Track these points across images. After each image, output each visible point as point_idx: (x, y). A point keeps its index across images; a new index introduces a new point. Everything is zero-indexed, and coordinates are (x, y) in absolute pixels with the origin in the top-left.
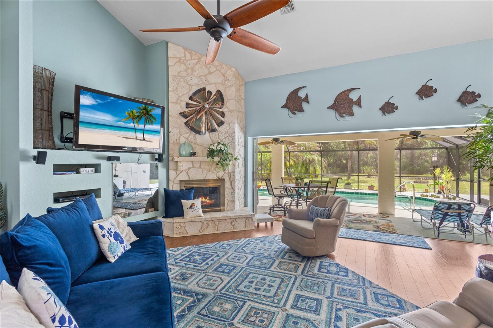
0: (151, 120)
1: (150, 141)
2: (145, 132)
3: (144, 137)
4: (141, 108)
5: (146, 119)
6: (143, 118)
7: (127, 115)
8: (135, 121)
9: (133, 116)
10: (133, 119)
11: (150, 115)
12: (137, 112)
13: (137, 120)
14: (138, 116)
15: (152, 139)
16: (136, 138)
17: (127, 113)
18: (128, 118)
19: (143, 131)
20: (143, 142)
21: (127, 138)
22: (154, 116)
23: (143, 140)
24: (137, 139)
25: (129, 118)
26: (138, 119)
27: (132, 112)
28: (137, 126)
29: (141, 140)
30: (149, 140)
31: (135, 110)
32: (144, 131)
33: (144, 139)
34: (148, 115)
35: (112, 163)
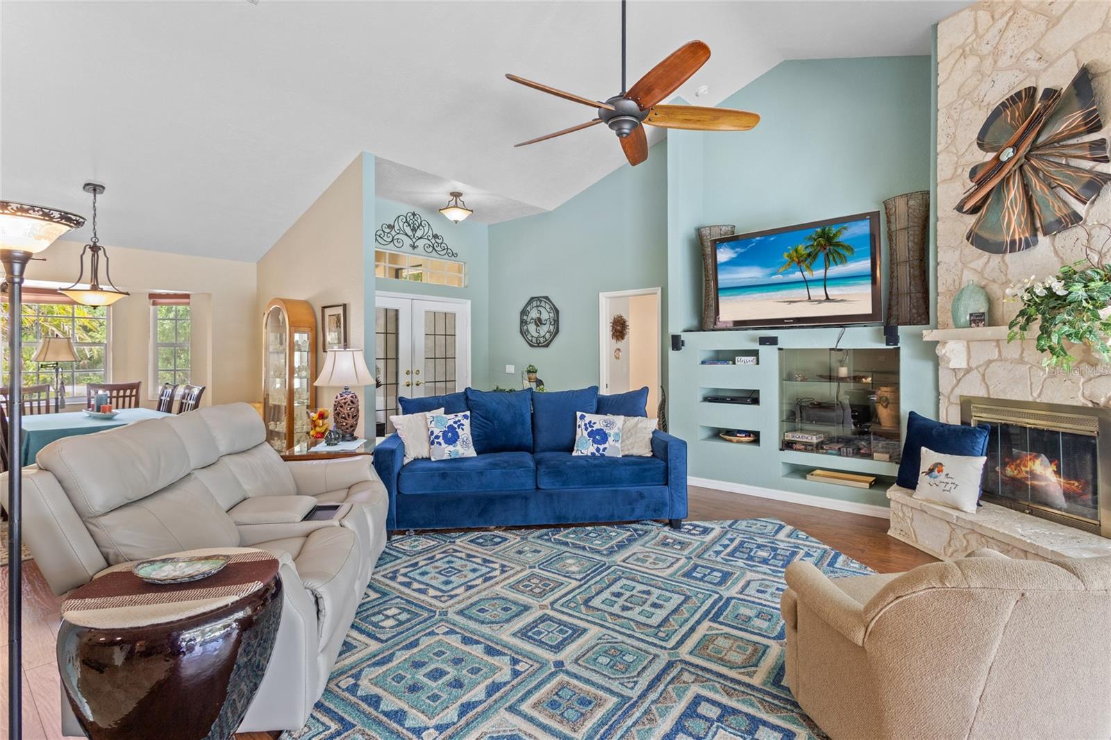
0: (839, 253)
1: (842, 301)
2: (827, 283)
3: (828, 293)
4: (813, 236)
5: (827, 255)
6: (821, 256)
7: (787, 258)
8: (804, 266)
9: (798, 258)
10: (799, 263)
11: (838, 245)
12: (807, 247)
13: (807, 262)
14: (809, 255)
15: (849, 295)
16: (810, 298)
17: (785, 255)
18: (789, 265)
19: (823, 283)
20: (827, 304)
21: (791, 302)
22: (846, 244)
23: (824, 301)
24: (812, 301)
25: (792, 264)
26: (809, 260)
27: (796, 251)
28: (808, 275)
29: (820, 302)
30: (840, 299)
31: (801, 244)
32: (825, 281)
33: (828, 298)
34: (831, 245)
35: (780, 349)
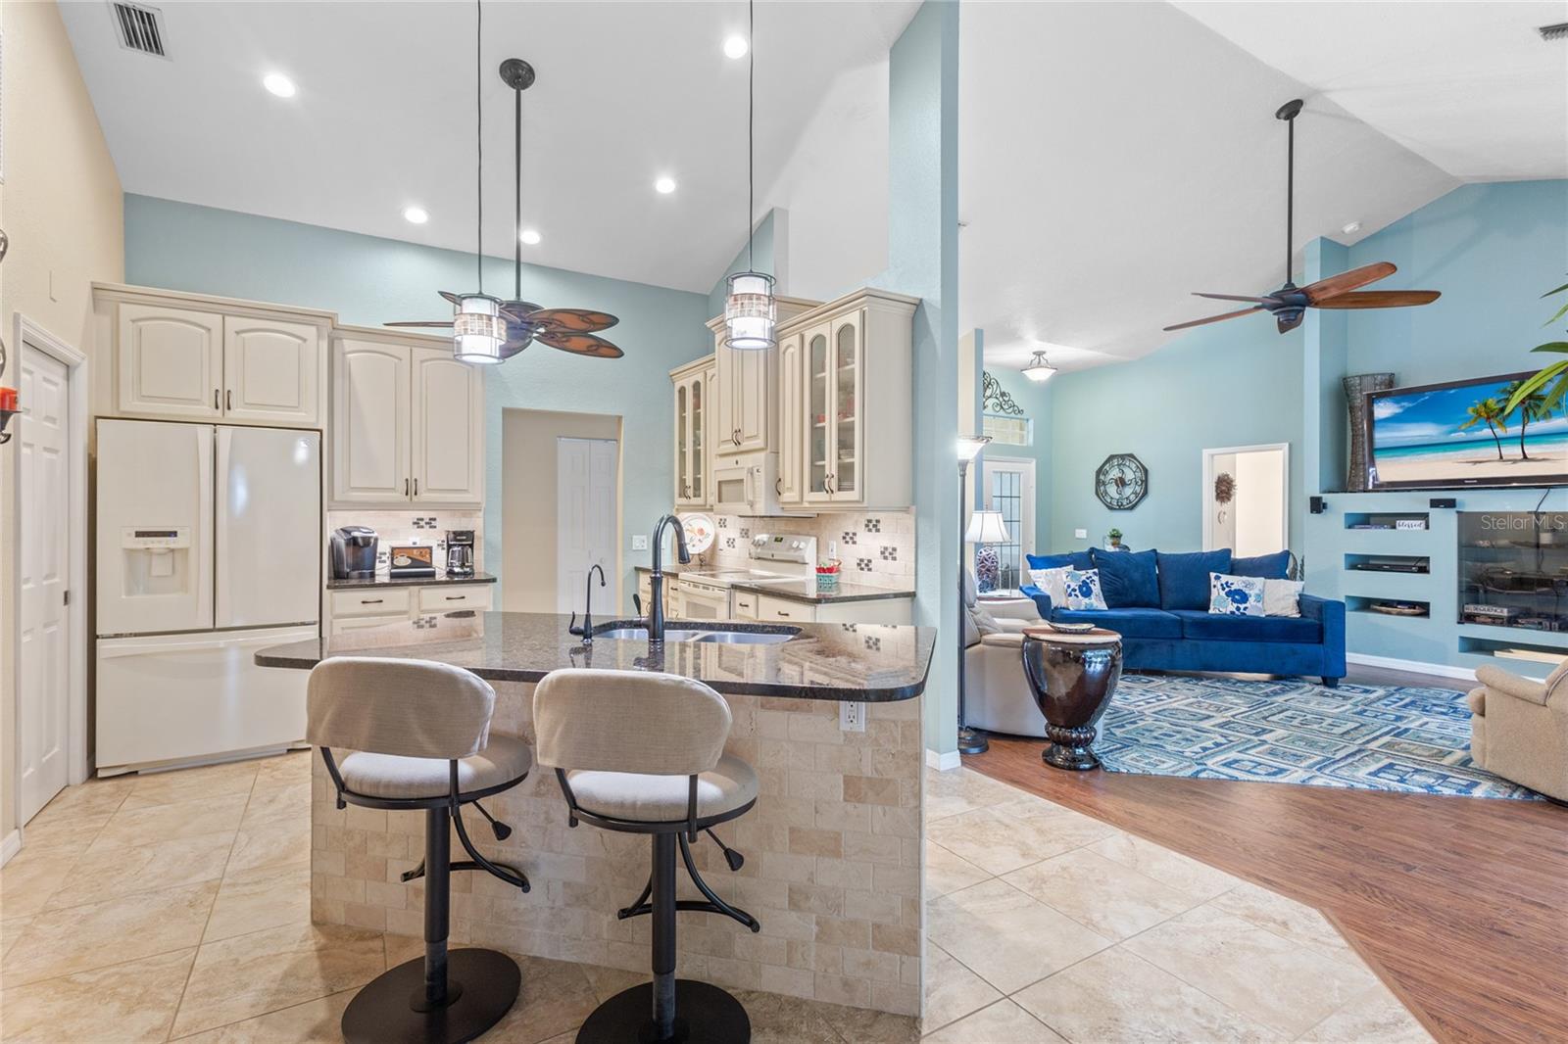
0: (1542, 409)
1: (1544, 460)
2: (1525, 440)
3: (1526, 452)
4: (1509, 390)
5: (1526, 410)
6: (1518, 411)
7: (1472, 414)
8: (1494, 422)
9: (1487, 413)
10: (1488, 418)
12: (1498, 402)
13: (1498, 418)
14: (1502, 410)
15: (1552, 453)
16: (1501, 457)
17: (1470, 410)
18: (1475, 421)
19: (1520, 441)
20: (1525, 463)
21: (1476, 462)
23: (1521, 461)
24: (1504, 461)
25: (1478, 420)
27: (1485, 405)
28: (1500, 432)
29: (1515, 461)
30: (1541, 457)
31: (1491, 397)
32: (1522, 439)
33: (1525, 457)
35: (1458, 512)
